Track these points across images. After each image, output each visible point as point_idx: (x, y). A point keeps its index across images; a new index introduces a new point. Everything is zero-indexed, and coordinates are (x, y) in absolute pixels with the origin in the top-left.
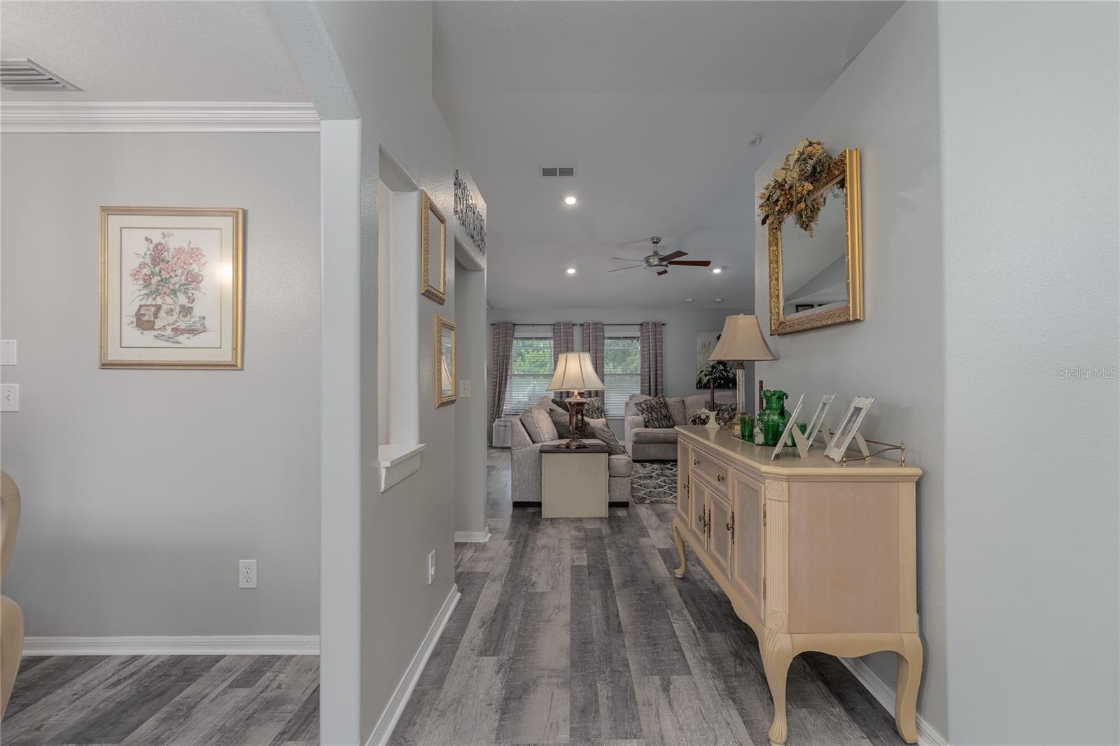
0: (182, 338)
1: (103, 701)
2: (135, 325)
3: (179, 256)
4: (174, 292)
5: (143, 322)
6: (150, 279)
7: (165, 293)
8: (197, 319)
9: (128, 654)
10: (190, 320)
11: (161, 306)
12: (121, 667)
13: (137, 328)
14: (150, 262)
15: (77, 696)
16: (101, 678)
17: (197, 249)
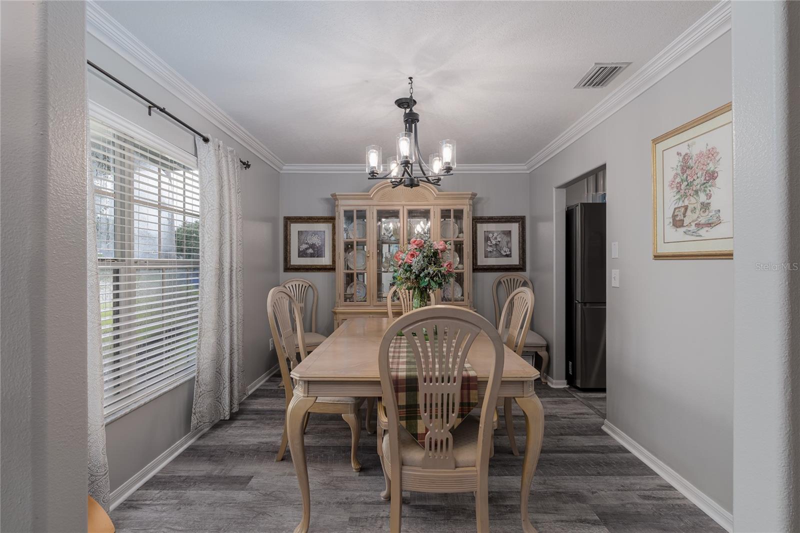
0: (703, 232)
1: (631, 503)
2: (672, 224)
3: (699, 160)
4: (696, 192)
5: (678, 223)
6: (681, 185)
7: (690, 195)
8: (714, 213)
9: (669, 482)
10: (708, 215)
11: (687, 206)
12: (659, 487)
13: (673, 227)
14: (680, 172)
15: (624, 489)
16: (643, 487)
17: (713, 149)
